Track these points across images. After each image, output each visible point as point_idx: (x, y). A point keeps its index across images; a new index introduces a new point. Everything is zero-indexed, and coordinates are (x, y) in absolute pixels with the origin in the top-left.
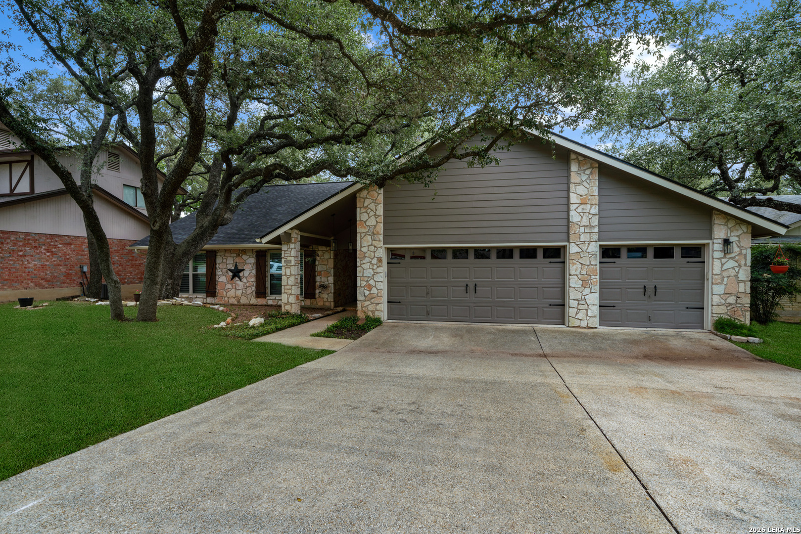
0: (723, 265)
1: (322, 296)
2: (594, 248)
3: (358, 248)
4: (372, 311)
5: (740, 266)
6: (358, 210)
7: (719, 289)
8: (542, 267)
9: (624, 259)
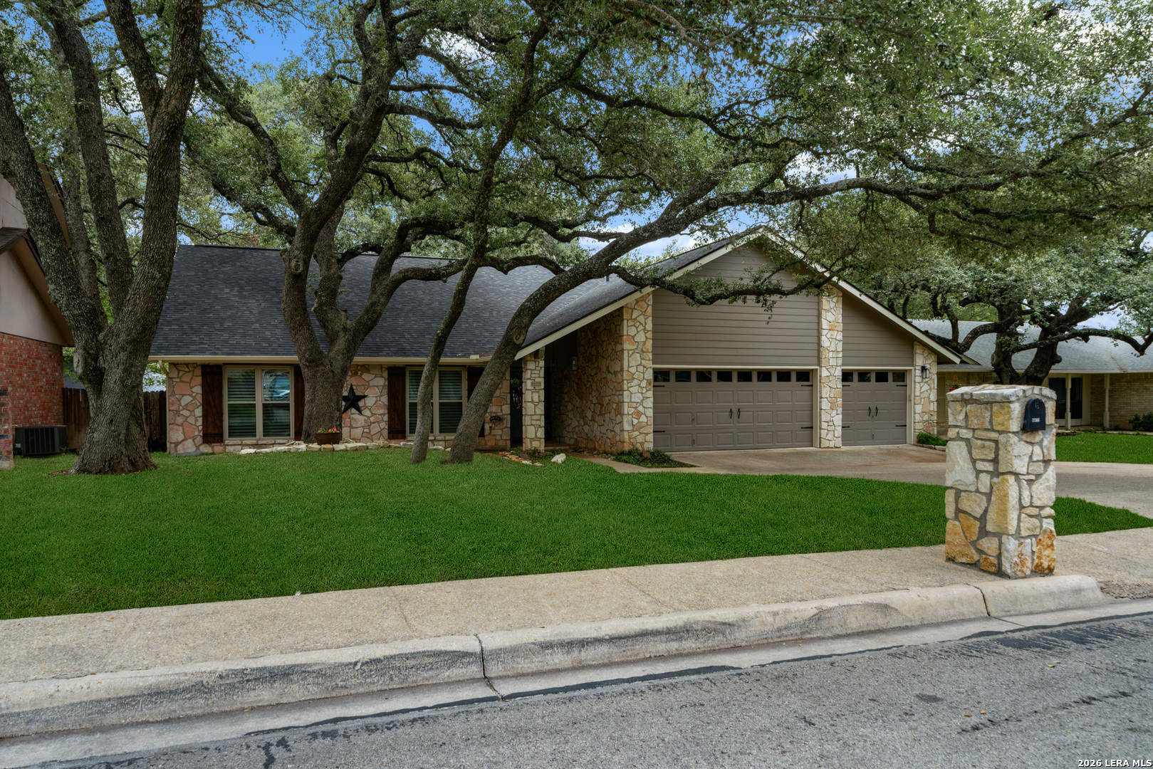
0: (921, 388)
2: (839, 372)
3: (625, 368)
5: (931, 389)
6: (625, 322)
7: (918, 409)
8: (795, 390)
9: (855, 383)
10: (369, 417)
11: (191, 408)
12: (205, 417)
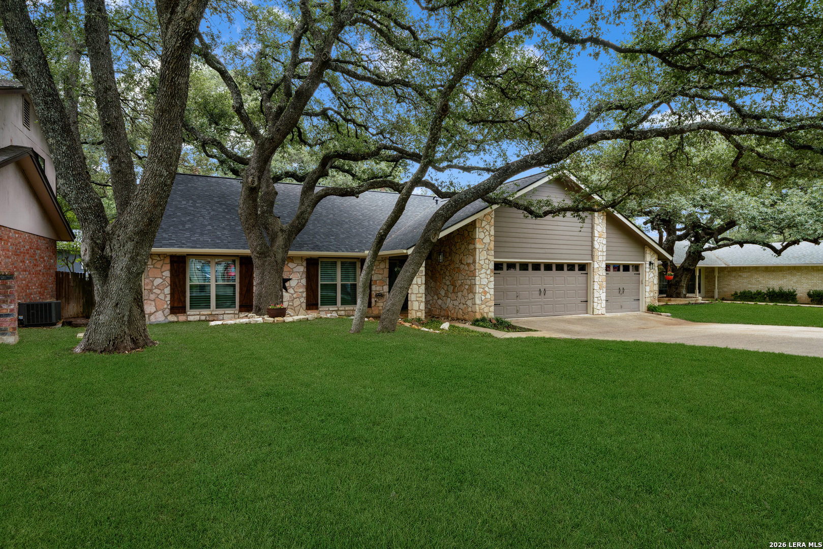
0: (649, 275)
1: (378, 304)
2: (604, 265)
3: (477, 261)
4: (486, 313)
5: (655, 276)
6: (477, 229)
8: (578, 276)
9: (612, 272)
10: (292, 294)
11: (161, 287)
12: (172, 294)
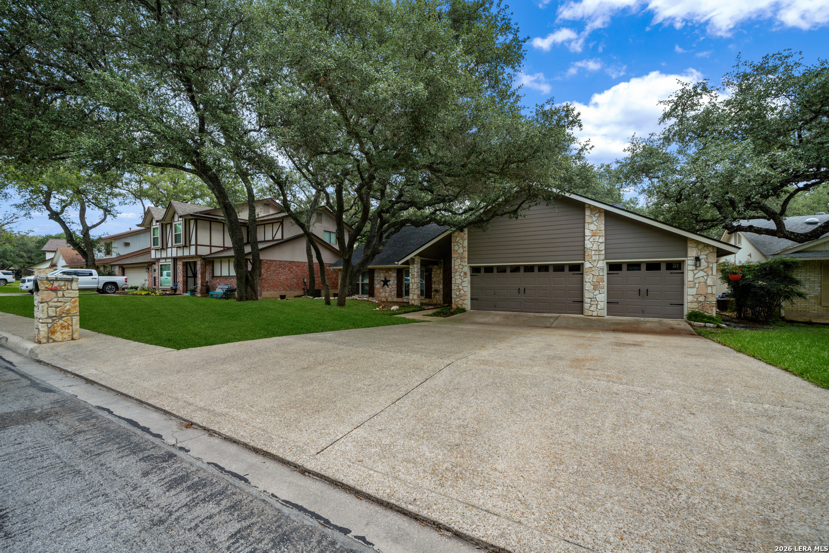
0: (695, 275)
1: (436, 297)
2: (602, 264)
3: (453, 266)
4: (461, 304)
5: (708, 275)
6: (453, 244)
7: (692, 291)
8: (568, 277)
9: (625, 272)
10: (391, 289)
